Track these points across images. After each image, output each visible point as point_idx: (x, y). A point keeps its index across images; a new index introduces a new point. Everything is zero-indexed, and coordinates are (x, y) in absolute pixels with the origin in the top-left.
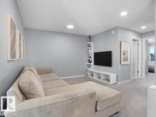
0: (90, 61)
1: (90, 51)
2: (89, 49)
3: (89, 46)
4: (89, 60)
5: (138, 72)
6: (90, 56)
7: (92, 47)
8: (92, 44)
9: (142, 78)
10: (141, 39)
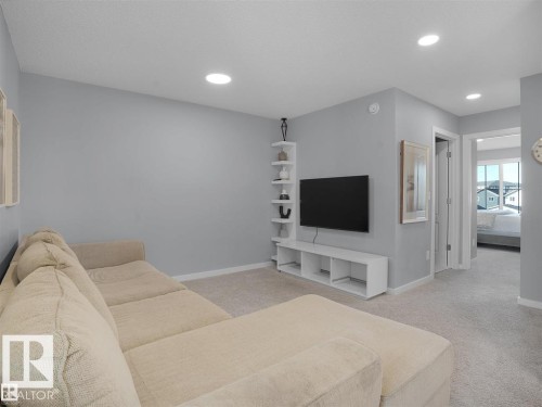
0: (285, 212)
1: (283, 174)
2: (280, 168)
3: (282, 156)
4: (281, 208)
5: (449, 247)
6: (284, 193)
7: (293, 161)
8: (292, 148)
9: (461, 267)
10: (457, 137)
